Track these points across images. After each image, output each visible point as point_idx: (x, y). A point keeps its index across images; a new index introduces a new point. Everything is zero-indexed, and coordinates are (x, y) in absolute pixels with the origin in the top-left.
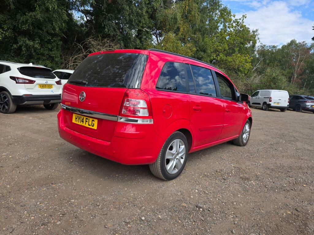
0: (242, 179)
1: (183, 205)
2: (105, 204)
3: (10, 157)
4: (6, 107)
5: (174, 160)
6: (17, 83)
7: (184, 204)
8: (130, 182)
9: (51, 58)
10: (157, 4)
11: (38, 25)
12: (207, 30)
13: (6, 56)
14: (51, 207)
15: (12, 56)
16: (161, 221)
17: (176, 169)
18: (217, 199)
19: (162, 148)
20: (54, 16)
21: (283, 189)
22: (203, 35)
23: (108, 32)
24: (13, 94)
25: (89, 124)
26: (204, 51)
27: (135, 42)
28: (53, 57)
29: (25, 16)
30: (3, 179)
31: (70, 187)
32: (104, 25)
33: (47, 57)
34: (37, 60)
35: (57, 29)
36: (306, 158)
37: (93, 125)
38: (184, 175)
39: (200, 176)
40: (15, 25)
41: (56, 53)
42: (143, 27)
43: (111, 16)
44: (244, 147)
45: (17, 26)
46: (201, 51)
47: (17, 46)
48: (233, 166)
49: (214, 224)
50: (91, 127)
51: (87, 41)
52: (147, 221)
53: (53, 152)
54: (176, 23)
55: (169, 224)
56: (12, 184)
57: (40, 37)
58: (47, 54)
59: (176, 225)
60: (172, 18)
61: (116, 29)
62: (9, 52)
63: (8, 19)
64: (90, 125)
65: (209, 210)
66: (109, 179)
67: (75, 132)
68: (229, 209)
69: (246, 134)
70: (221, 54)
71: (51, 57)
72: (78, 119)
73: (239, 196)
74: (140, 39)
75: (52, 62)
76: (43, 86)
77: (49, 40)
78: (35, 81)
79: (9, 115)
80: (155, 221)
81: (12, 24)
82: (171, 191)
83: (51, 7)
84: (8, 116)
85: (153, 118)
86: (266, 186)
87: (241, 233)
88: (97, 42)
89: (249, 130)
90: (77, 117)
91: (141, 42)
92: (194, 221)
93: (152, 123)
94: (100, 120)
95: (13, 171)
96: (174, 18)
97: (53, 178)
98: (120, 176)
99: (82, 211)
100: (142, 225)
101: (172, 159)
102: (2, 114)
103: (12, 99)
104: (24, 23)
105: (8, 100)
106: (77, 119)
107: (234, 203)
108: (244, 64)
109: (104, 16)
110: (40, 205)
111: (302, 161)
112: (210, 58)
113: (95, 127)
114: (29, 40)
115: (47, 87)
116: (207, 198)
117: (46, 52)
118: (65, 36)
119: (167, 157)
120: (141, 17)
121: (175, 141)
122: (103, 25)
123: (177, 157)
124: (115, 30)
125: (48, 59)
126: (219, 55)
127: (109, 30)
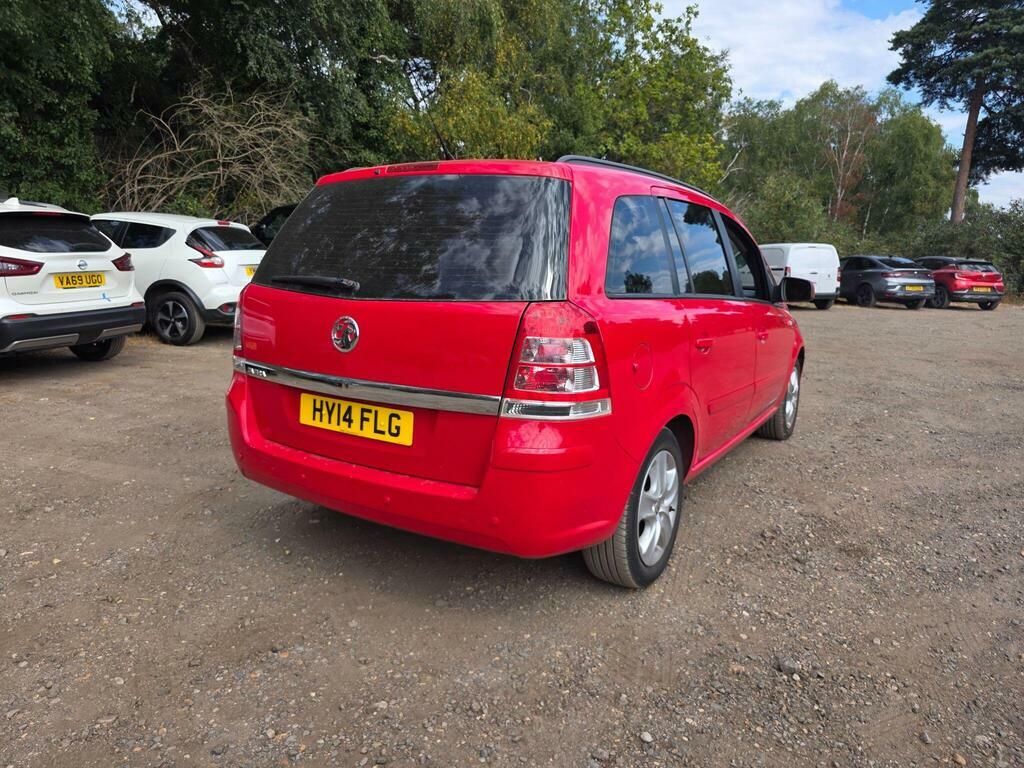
0: (849, 555)
1: (735, 669)
2: (495, 702)
3: (56, 561)
5: (656, 521)
7: (736, 667)
8: (525, 609)
9: (63, 174)
12: (582, 57)
14: (322, 741)
16: (703, 736)
17: (658, 547)
18: (821, 635)
21: (975, 574)
22: (571, 75)
23: (259, 70)
25: (379, 428)
26: (577, 130)
28: (70, 168)
30: (83, 654)
31: (342, 655)
32: (243, 46)
33: (45, 170)
34: (8, 181)
36: (974, 460)
37: (394, 431)
39: (726, 558)
41: (80, 152)
42: (373, 51)
43: (267, 16)
44: (788, 441)
46: (567, 126)
48: (796, 511)
50: (387, 438)
51: (185, 106)
52: (664, 745)
53: (200, 525)
55: (735, 744)
56: (129, 670)
57: (16, 96)
58: (48, 158)
59: (756, 745)
60: (471, 20)
61: (285, 59)
64: (383, 433)
65: (819, 676)
66: (450, 606)
67: (313, 456)
69: (793, 400)
70: (629, 137)
71: (62, 167)
72: (325, 412)
73: (872, 612)
75: (65, 187)
76: (68, 280)
78: (40, 265)
80: (686, 739)
82: (671, 624)
85: (610, 396)
86: (924, 570)
87: (949, 738)
88: (222, 107)
89: (797, 386)
90: (318, 406)
92: (802, 723)
93: (608, 411)
94: (420, 415)
95: (99, 619)
96: (481, 20)
97: (261, 627)
98: (482, 592)
99: (439, 741)
106: (320, 410)
107: (875, 641)
108: (698, 165)
109: (240, 15)
110: (279, 737)
111: (970, 471)
112: (595, 150)
113: (406, 438)
115: (85, 283)
116: (790, 635)
117: (44, 151)
120: (368, 17)
121: (657, 458)
122: (239, 49)
124: (281, 64)
125: (49, 176)
126: (623, 140)
127: (260, 65)
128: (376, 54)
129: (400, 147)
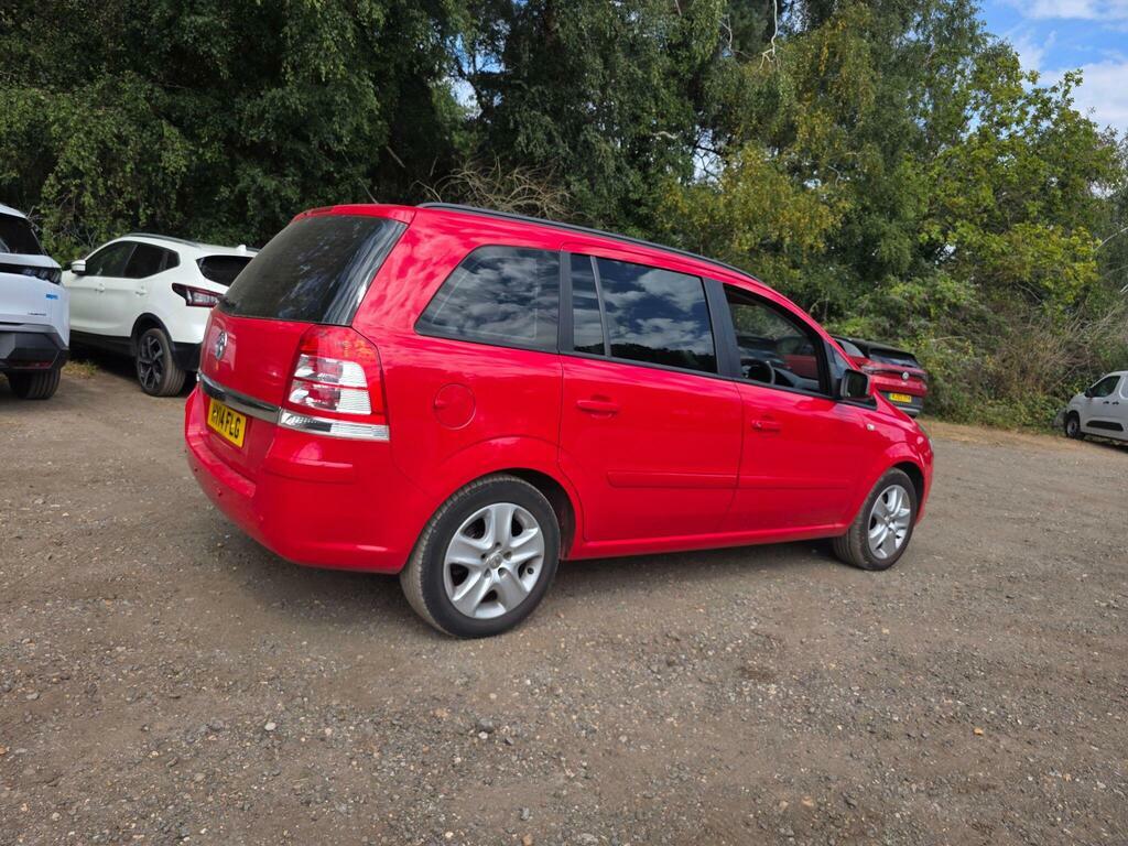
0: (742, 676)
1: (437, 713)
2: (197, 671)
4: (157, 375)
5: (487, 573)
6: (188, 304)
7: (443, 713)
8: (336, 627)
10: (704, 47)
11: (294, 127)
13: (204, 222)
14: (49, 655)
15: (222, 223)
16: (321, 742)
17: (500, 605)
18: (574, 717)
19: (434, 525)
20: (337, 98)
21: (869, 728)
22: (892, 154)
23: (527, 145)
24: (175, 338)
25: (231, 431)
26: (894, 214)
27: (619, 179)
29: (258, 99)
31: (147, 615)
32: (516, 122)
35: (346, 140)
37: (237, 434)
38: (535, 630)
39: (592, 640)
40: (232, 128)
42: (655, 129)
45: (236, 129)
46: (881, 210)
47: (232, 192)
48: (752, 627)
49: (485, 783)
50: (232, 439)
51: (457, 179)
52: (279, 737)
54: (772, 110)
57: (300, 163)
59: (354, 763)
60: (759, 93)
61: (555, 134)
62: (214, 211)
63: (215, 110)
64: (232, 434)
66: (282, 609)
68: (588, 750)
69: (892, 526)
72: (216, 415)
74: (644, 167)
77: (328, 172)
79: (162, 399)
80: (303, 740)
81: (224, 125)
82: (443, 668)
83: (324, 72)
84: (155, 403)
85: (387, 424)
88: (487, 180)
89: (908, 511)
90: (215, 410)
91: (645, 179)
92: (423, 762)
93: (385, 438)
94: (250, 419)
96: (768, 93)
98: (322, 606)
100: (248, 744)
101: (477, 568)
102: (145, 396)
103: (172, 352)
104: (255, 121)
105: (161, 356)
106: (214, 413)
107: (621, 738)
109: (518, 94)
110: (28, 645)
113: (239, 442)
114: (266, 173)
118: (400, 162)
119: (454, 556)
121: (493, 508)
122: (512, 125)
123: (502, 566)
124: (551, 140)
126: (953, 228)
127: (529, 141)
128: (657, 131)
129: (668, 226)
